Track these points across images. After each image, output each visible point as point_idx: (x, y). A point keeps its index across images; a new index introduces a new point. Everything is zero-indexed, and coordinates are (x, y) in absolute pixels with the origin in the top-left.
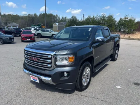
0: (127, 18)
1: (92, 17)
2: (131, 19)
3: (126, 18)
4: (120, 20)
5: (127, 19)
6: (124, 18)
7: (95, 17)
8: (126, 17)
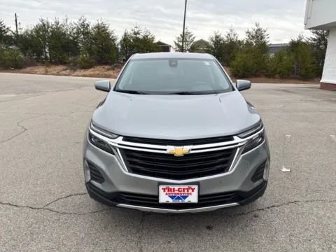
0: (139, 34)
1: (53, 23)
2: (147, 36)
3: (135, 34)
4: (125, 36)
5: (138, 36)
6: (132, 32)
7: (60, 24)
8: (136, 30)
